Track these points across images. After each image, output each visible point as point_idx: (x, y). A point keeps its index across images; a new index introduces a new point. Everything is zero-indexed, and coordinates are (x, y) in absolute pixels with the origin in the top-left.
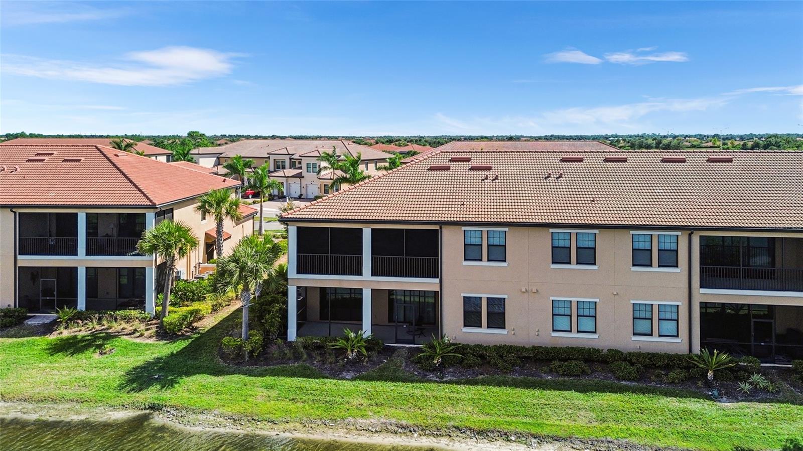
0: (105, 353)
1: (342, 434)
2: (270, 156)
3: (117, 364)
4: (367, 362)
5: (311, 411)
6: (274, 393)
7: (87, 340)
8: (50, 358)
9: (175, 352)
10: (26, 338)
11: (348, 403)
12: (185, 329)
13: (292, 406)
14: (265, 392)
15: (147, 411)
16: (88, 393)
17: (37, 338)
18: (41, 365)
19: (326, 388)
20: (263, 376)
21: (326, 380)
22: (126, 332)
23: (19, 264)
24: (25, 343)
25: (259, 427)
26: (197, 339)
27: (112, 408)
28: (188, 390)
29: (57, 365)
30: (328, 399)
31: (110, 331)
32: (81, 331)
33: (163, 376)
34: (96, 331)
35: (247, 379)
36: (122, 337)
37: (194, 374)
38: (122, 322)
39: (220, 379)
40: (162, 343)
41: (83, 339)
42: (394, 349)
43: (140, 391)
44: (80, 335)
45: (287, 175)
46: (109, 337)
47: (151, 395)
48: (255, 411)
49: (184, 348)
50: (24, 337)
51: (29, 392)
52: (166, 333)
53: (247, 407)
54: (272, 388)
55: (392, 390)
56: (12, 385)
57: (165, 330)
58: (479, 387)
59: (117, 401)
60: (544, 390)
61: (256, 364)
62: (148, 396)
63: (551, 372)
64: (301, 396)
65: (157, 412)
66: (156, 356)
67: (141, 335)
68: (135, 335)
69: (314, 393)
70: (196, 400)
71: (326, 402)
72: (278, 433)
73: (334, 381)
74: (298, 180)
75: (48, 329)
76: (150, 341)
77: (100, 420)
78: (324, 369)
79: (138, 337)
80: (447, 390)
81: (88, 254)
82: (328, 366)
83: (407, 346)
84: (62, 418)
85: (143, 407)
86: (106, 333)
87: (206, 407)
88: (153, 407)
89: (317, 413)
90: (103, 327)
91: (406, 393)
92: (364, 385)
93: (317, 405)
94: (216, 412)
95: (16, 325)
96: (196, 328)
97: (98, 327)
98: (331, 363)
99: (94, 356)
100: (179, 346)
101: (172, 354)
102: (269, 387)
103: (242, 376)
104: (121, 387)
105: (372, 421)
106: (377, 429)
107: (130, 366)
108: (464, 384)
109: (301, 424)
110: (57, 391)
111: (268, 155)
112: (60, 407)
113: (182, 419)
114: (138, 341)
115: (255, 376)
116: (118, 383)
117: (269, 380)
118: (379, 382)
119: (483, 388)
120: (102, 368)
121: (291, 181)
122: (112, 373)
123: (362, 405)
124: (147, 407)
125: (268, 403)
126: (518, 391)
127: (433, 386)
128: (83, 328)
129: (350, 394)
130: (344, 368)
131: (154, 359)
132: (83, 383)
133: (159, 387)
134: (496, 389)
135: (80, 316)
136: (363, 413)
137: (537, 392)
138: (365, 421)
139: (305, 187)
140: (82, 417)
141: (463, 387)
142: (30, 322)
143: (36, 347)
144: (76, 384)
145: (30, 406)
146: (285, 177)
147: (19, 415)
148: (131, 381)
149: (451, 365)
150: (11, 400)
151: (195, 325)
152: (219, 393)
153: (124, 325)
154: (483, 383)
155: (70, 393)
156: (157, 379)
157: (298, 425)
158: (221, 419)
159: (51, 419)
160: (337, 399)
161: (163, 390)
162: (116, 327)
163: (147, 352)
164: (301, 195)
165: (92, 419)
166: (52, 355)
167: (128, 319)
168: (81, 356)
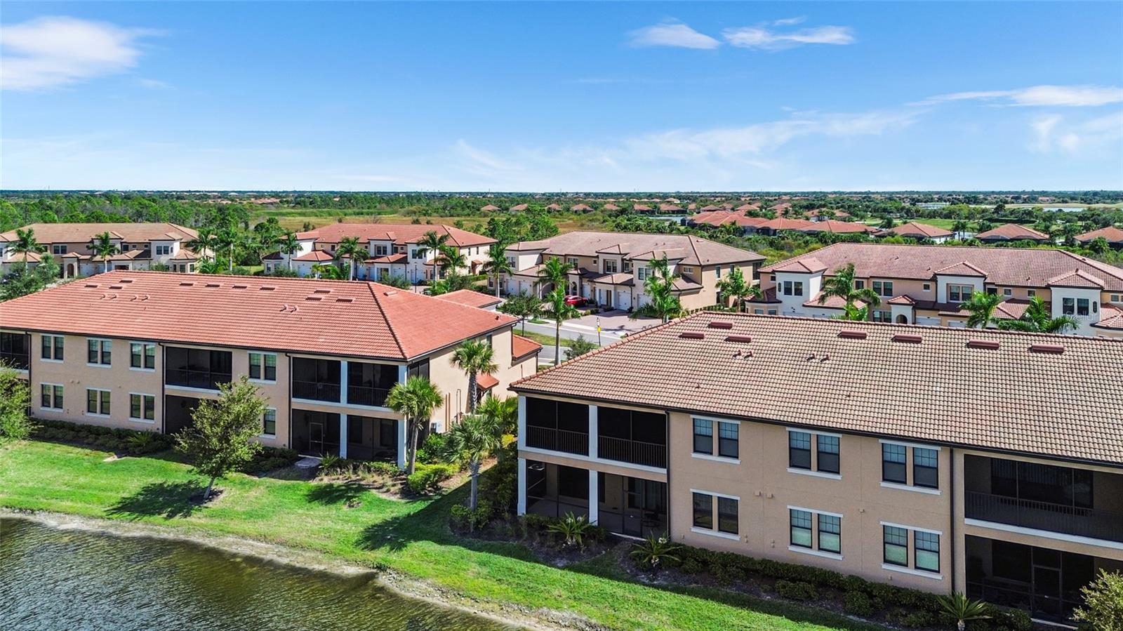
0: (353, 506)
1: (533, 623)
2: (600, 254)
3: (360, 519)
4: (584, 552)
5: (512, 594)
6: (485, 571)
7: (342, 490)
8: (308, 505)
9: (412, 513)
10: (292, 482)
11: (548, 592)
12: (430, 489)
13: (496, 587)
14: (477, 568)
15: (375, 571)
16: (331, 545)
17: (301, 482)
18: (300, 511)
19: (533, 573)
20: (481, 552)
21: (537, 565)
22: (376, 485)
23: (293, 407)
24: (292, 486)
25: (462, 602)
26: (437, 501)
27: (346, 563)
28: (412, 556)
29: (312, 513)
30: (531, 585)
31: (362, 483)
32: (337, 480)
33: (395, 537)
34: (351, 481)
35: (465, 551)
36: (372, 490)
37: (421, 539)
38: (374, 474)
39: (443, 548)
40: (403, 501)
41: (338, 490)
42: (617, 541)
43: (372, 550)
44: (337, 483)
45: (615, 282)
46: (361, 489)
47: (381, 555)
48: (462, 586)
49: (421, 510)
50: (292, 480)
51: (286, 537)
52: (410, 492)
53: (457, 581)
54: (485, 565)
55: (595, 586)
56: (274, 528)
57: (409, 488)
58: (685, 597)
59: (353, 556)
60: (753, 610)
61: (479, 537)
62: (378, 555)
63: (772, 591)
64: (508, 578)
65: (382, 573)
66: (394, 515)
67: (388, 491)
68: (381, 490)
69: (521, 576)
70: (416, 566)
71: (529, 588)
72: (476, 611)
73: (543, 567)
74: (628, 289)
75: (312, 473)
76: (394, 498)
77: (336, 572)
78: (540, 553)
79: (385, 492)
80: (650, 595)
81: (349, 402)
82: (545, 549)
83: (634, 538)
84: (306, 566)
85: (372, 566)
86: (359, 484)
87: (422, 575)
88: (381, 568)
89: (517, 597)
90: (358, 478)
91: (609, 592)
92: (571, 576)
93: (519, 590)
94: (429, 582)
95: (288, 465)
96: (441, 488)
97: (354, 477)
98: (549, 547)
99: (343, 508)
100: (419, 506)
101: (409, 515)
102: (483, 564)
103: (462, 548)
104: (358, 543)
105: (565, 614)
106: (567, 624)
107: (370, 522)
108: (672, 590)
109: (500, 606)
110: (307, 539)
111: (597, 254)
112: (307, 554)
113: (400, 583)
114: (384, 496)
115: (474, 550)
116: (356, 538)
117: (484, 555)
118: (586, 575)
119: (690, 598)
120: (347, 522)
121: (621, 289)
122: (353, 528)
123: (560, 596)
124: (375, 566)
125: (476, 580)
126: (724, 607)
127: (639, 587)
128: (341, 477)
129: (553, 582)
130: (559, 555)
131: (392, 518)
132: (328, 534)
133: (388, 548)
134: (700, 602)
135: (340, 465)
136: (560, 605)
137: (745, 612)
138: (557, 613)
139: (636, 298)
140: (322, 568)
141: (668, 593)
142: (300, 464)
143: (298, 492)
144: (323, 534)
145: (284, 550)
146: (613, 284)
147: (275, 558)
148: (367, 539)
149: (668, 568)
150: (271, 542)
151: (440, 484)
152: (437, 562)
153: (376, 478)
154: (693, 593)
155: (316, 542)
156: (389, 539)
157: (496, 606)
158: (432, 589)
159: (298, 565)
160: (540, 586)
161: (391, 552)
162: (370, 478)
163: (388, 510)
164: (632, 308)
165: (329, 571)
166: (309, 502)
167: (380, 472)
168: (333, 506)
